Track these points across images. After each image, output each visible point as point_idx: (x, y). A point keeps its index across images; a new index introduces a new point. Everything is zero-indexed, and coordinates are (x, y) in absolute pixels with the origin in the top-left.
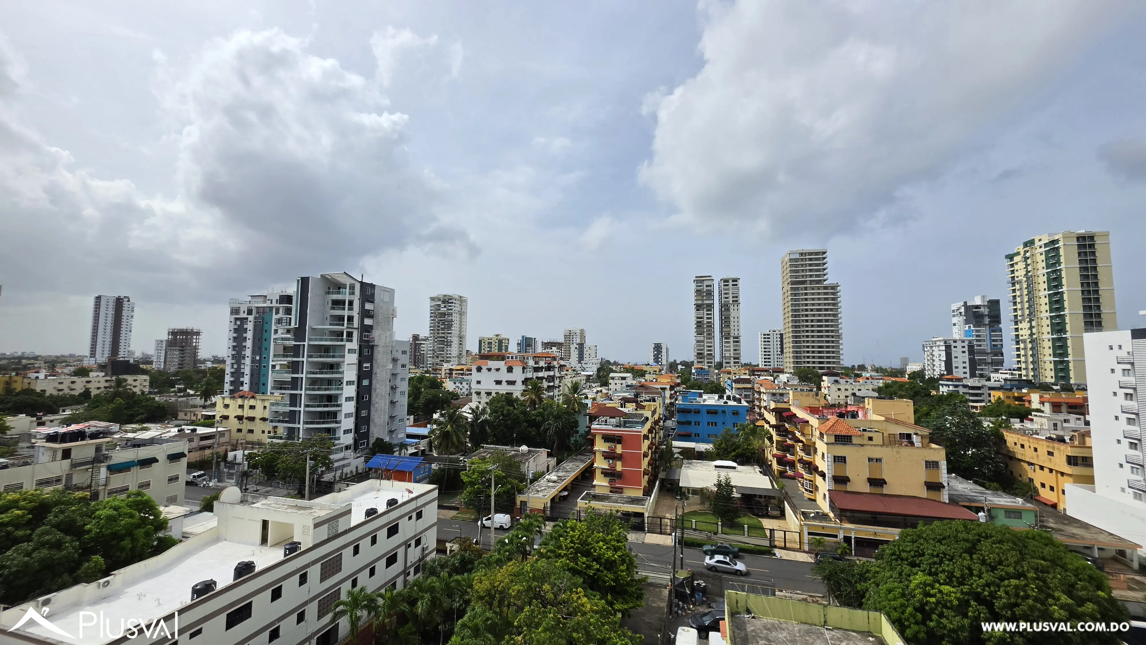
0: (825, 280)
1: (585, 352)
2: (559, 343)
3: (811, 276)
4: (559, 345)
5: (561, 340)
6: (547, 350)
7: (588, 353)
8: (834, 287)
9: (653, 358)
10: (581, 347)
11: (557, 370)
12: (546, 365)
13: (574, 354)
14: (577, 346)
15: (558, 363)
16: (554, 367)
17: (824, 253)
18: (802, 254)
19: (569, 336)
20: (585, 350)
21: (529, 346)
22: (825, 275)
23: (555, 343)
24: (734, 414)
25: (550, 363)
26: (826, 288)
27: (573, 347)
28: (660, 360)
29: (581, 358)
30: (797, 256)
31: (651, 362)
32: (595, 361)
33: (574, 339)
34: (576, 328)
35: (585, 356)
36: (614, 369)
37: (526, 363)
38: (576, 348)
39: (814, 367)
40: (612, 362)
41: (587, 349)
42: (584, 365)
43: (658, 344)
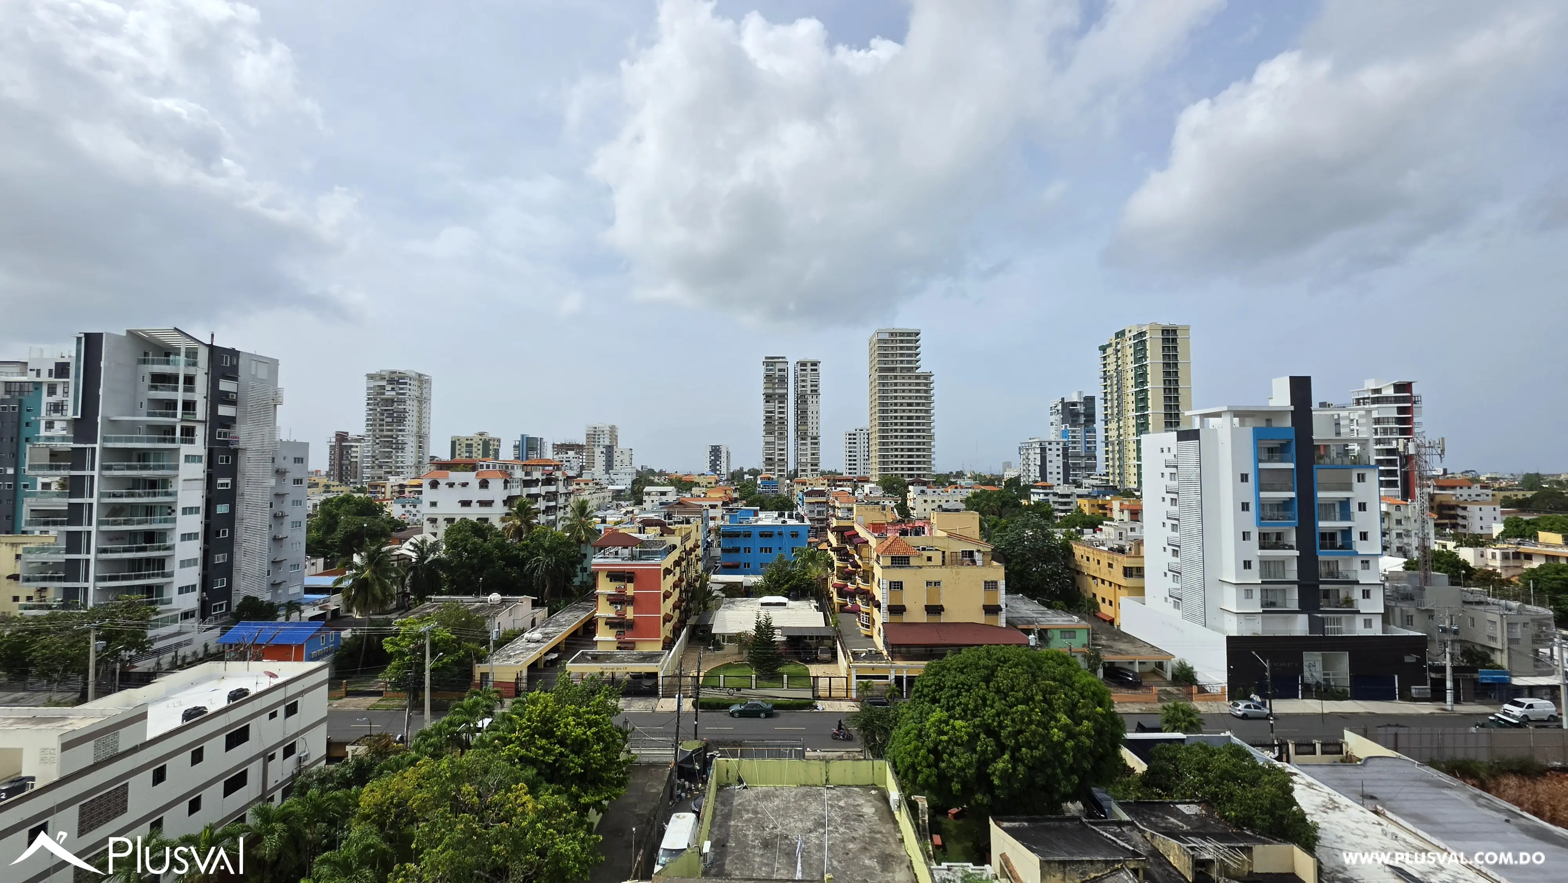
0: (917, 368)
1: (615, 458)
2: (578, 445)
3: (902, 362)
4: (578, 448)
5: (582, 441)
6: (560, 455)
7: (619, 459)
8: (927, 377)
9: (708, 465)
10: (609, 451)
11: (561, 484)
12: (544, 477)
13: (600, 461)
14: (604, 450)
15: (564, 474)
16: (556, 480)
17: (917, 334)
18: (892, 334)
19: (593, 436)
20: (615, 455)
21: (533, 449)
22: (917, 361)
23: (573, 445)
24: (793, 536)
25: (551, 474)
26: (918, 377)
27: (598, 451)
28: (718, 467)
29: (609, 465)
30: (887, 337)
31: (707, 469)
32: (629, 470)
33: (601, 440)
34: (604, 423)
35: (615, 463)
36: (656, 480)
37: (510, 475)
38: (602, 453)
39: (902, 475)
40: (657, 471)
41: (618, 453)
42: (613, 477)
43: (716, 446)
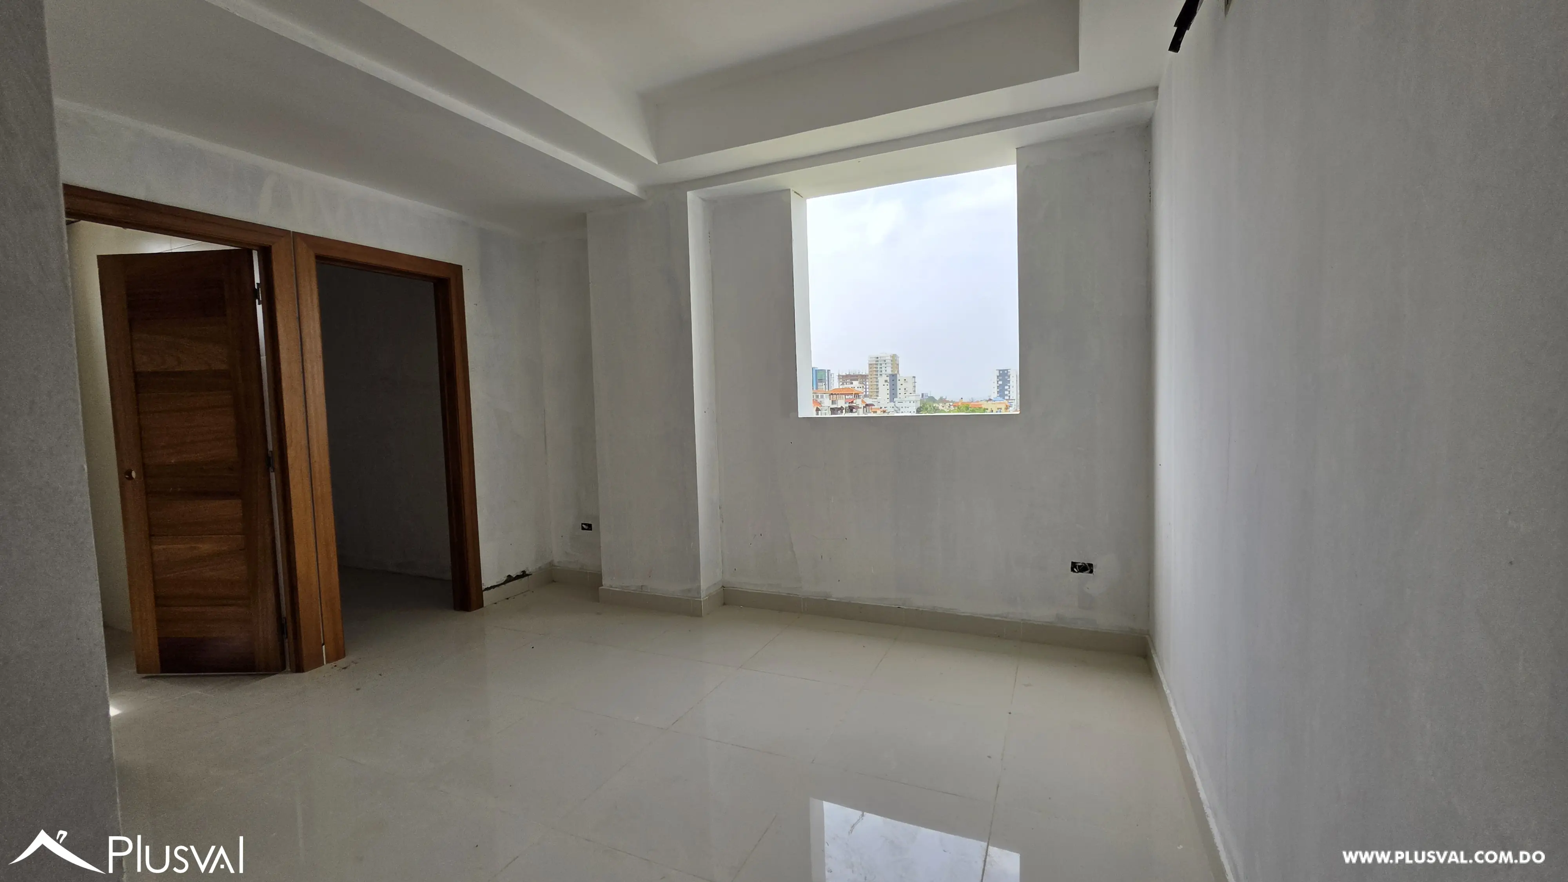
1: (899, 386)
2: (862, 376)
4: (862, 378)
5: (865, 370)
6: (845, 386)
7: (902, 388)
9: (996, 390)
10: (893, 378)
11: (861, 411)
12: (847, 405)
13: (884, 390)
14: (888, 379)
15: (863, 401)
16: (857, 407)
19: (876, 365)
20: (899, 383)
21: (821, 380)
23: (857, 376)
25: (852, 402)
27: (882, 380)
28: (1006, 393)
29: (893, 394)
31: (994, 395)
32: (913, 398)
33: (883, 369)
34: (885, 352)
35: (899, 392)
36: (940, 408)
37: (820, 404)
38: (886, 381)
40: (937, 398)
41: (902, 381)
42: (898, 405)
43: (1003, 370)
